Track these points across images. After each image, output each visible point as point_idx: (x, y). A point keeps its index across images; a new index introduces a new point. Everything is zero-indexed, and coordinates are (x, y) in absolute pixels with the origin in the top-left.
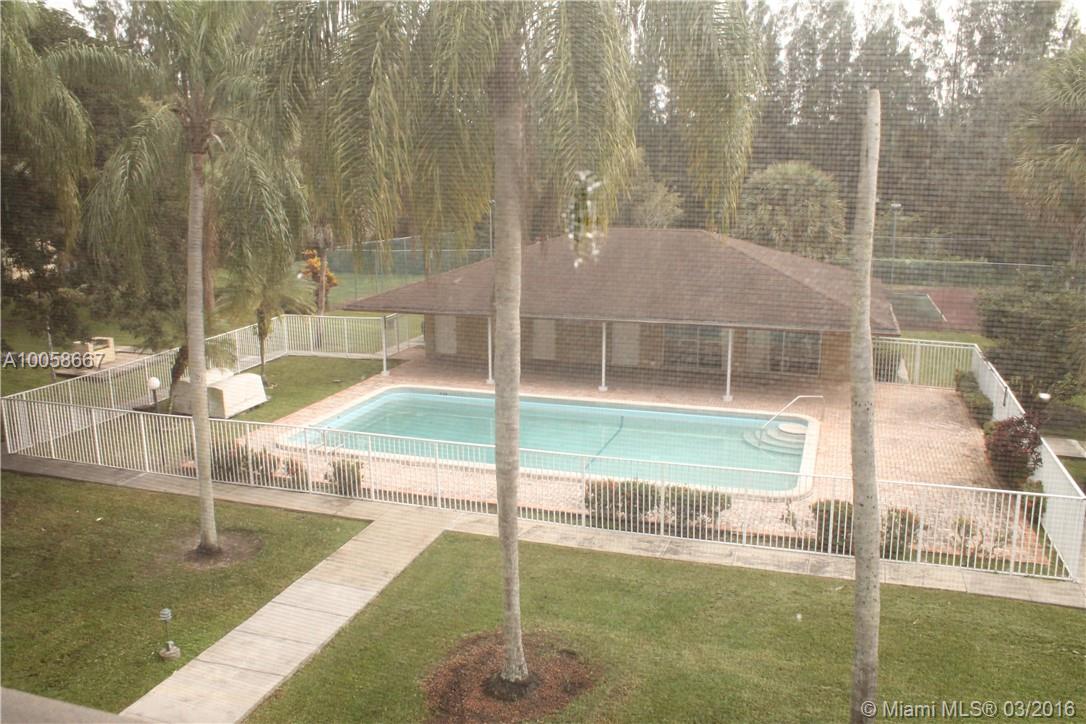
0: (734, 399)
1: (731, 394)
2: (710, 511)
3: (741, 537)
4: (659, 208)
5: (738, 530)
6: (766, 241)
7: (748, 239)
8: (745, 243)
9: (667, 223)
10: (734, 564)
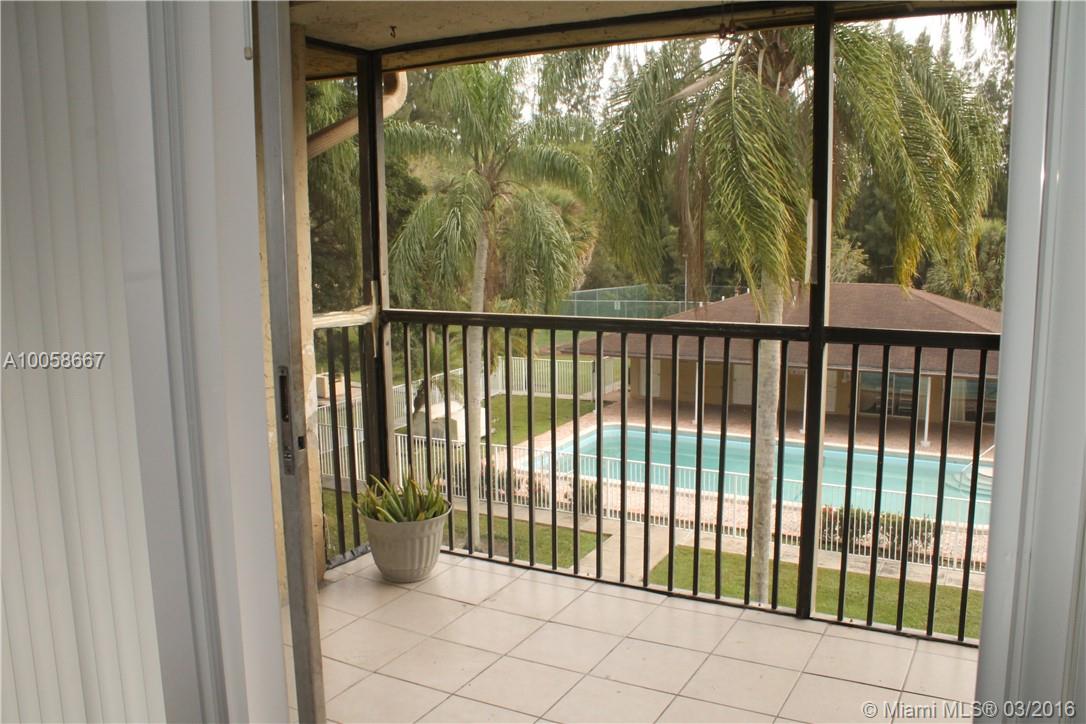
0: (931, 444)
1: (928, 439)
2: (923, 537)
3: (952, 562)
4: (842, 264)
5: (949, 556)
6: (957, 294)
7: (940, 292)
8: (936, 296)
9: (850, 279)
10: (947, 584)
